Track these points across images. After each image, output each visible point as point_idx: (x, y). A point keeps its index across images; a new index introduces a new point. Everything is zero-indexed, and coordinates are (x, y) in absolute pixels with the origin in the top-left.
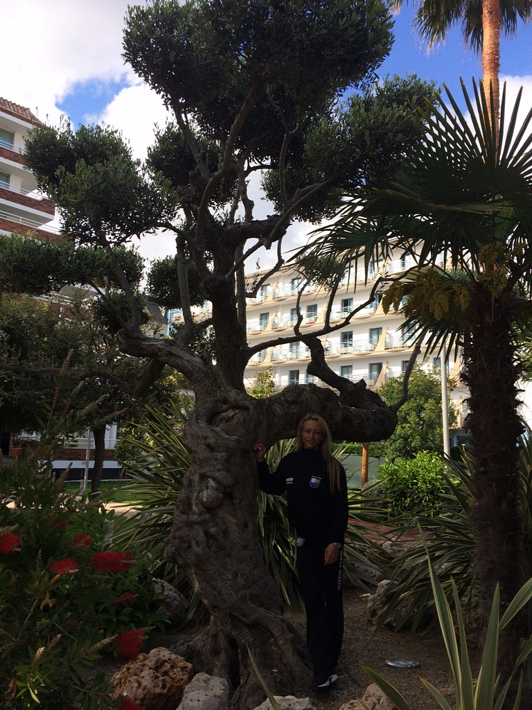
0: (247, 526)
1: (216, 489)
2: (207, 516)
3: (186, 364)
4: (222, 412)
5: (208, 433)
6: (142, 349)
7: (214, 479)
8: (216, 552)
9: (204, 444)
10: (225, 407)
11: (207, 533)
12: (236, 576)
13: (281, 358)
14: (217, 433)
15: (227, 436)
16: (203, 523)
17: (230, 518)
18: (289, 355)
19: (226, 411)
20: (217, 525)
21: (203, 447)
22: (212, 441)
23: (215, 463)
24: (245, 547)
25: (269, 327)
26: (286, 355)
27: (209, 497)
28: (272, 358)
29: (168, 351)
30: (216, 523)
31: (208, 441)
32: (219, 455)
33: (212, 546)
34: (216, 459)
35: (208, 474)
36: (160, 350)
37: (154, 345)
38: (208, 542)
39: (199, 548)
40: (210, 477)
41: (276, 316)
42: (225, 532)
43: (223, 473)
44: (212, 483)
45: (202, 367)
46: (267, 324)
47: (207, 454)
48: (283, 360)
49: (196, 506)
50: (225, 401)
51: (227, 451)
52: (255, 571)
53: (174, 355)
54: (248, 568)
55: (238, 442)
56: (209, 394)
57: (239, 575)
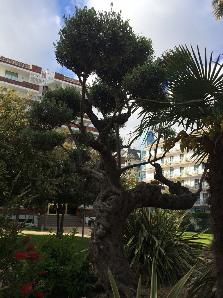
0: (118, 247)
1: (103, 229)
2: (99, 241)
3: (97, 176)
4: (110, 196)
5: (100, 205)
6: (82, 170)
7: (102, 225)
8: (103, 257)
9: (99, 209)
10: (111, 194)
11: (99, 249)
12: (112, 268)
13: (190, 173)
14: (104, 205)
15: (108, 206)
16: (98, 244)
17: (110, 242)
18: (194, 172)
19: (112, 196)
20: (103, 245)
21: (98, 211)
22: (101, 208)
23: (103, 218)
24: (117, 256)
25: (184, 160)
26: (192, 172)
27: (99, 232)
28: (186, 173)
29: (90, 171)
30: (104, 244)
31: (100, 208)
32: (104, 214)
33: (102, 254)
34: (103, 216)
35: (100, 222)
36: (88, 170)
37: (86, 169)
38: (100, 252)
39: (96, 255)
40: (101, 224)
41: (187, 155)
42: (108, 249)
43: (106, 222)
44: (101, 226)
45: (103, 177)
46: (183, 159)
47: (100, 214)
48: (191, 175)
49: (95, 236)
50: (111, 192)
51: (108, 213)
52: (122, 267)
53: (93, 173)
54: (118, 265)
55: (113, 209)
56: (105, 188)
57: (114, 268)
